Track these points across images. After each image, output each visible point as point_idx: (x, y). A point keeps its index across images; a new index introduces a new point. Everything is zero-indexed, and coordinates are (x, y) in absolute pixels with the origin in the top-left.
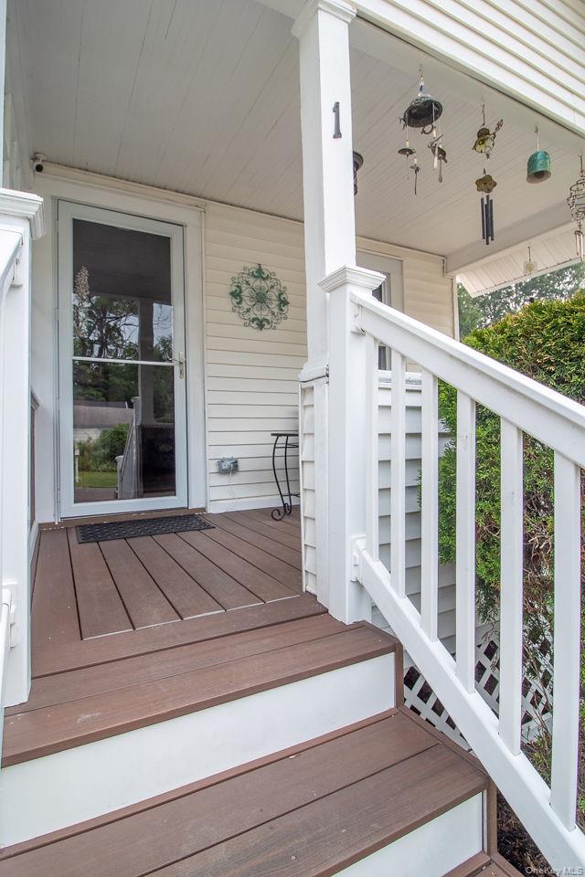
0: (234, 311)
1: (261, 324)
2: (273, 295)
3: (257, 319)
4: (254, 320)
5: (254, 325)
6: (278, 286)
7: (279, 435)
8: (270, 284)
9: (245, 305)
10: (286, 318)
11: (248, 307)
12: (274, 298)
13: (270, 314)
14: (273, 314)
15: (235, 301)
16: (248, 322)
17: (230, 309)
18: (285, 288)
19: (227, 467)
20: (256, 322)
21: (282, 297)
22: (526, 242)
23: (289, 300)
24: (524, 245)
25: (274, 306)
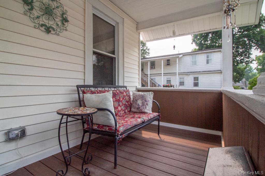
0: (25, 14)
1: (48, 30)
2: (58, 12)
3: (45, 25)
4: (42, 25)
5: (43, 29)
6: (62, 8)
7: (63, 115)
8: (56, 5)
9: (36, 13)
10: (66, 30)
11: (38, 15)
12: (58, 14)
13: (55, 25)
14: (58, 25)
15: (27, 7)
16: (37, 26)
17: (22, 12)
18: (66, 11)
19: (14, 136)
20: (44, 27)
21: (64, 16)
22: (173, 23)
23: (69, 19)
24: (172, 24)
25: (58, 20)
